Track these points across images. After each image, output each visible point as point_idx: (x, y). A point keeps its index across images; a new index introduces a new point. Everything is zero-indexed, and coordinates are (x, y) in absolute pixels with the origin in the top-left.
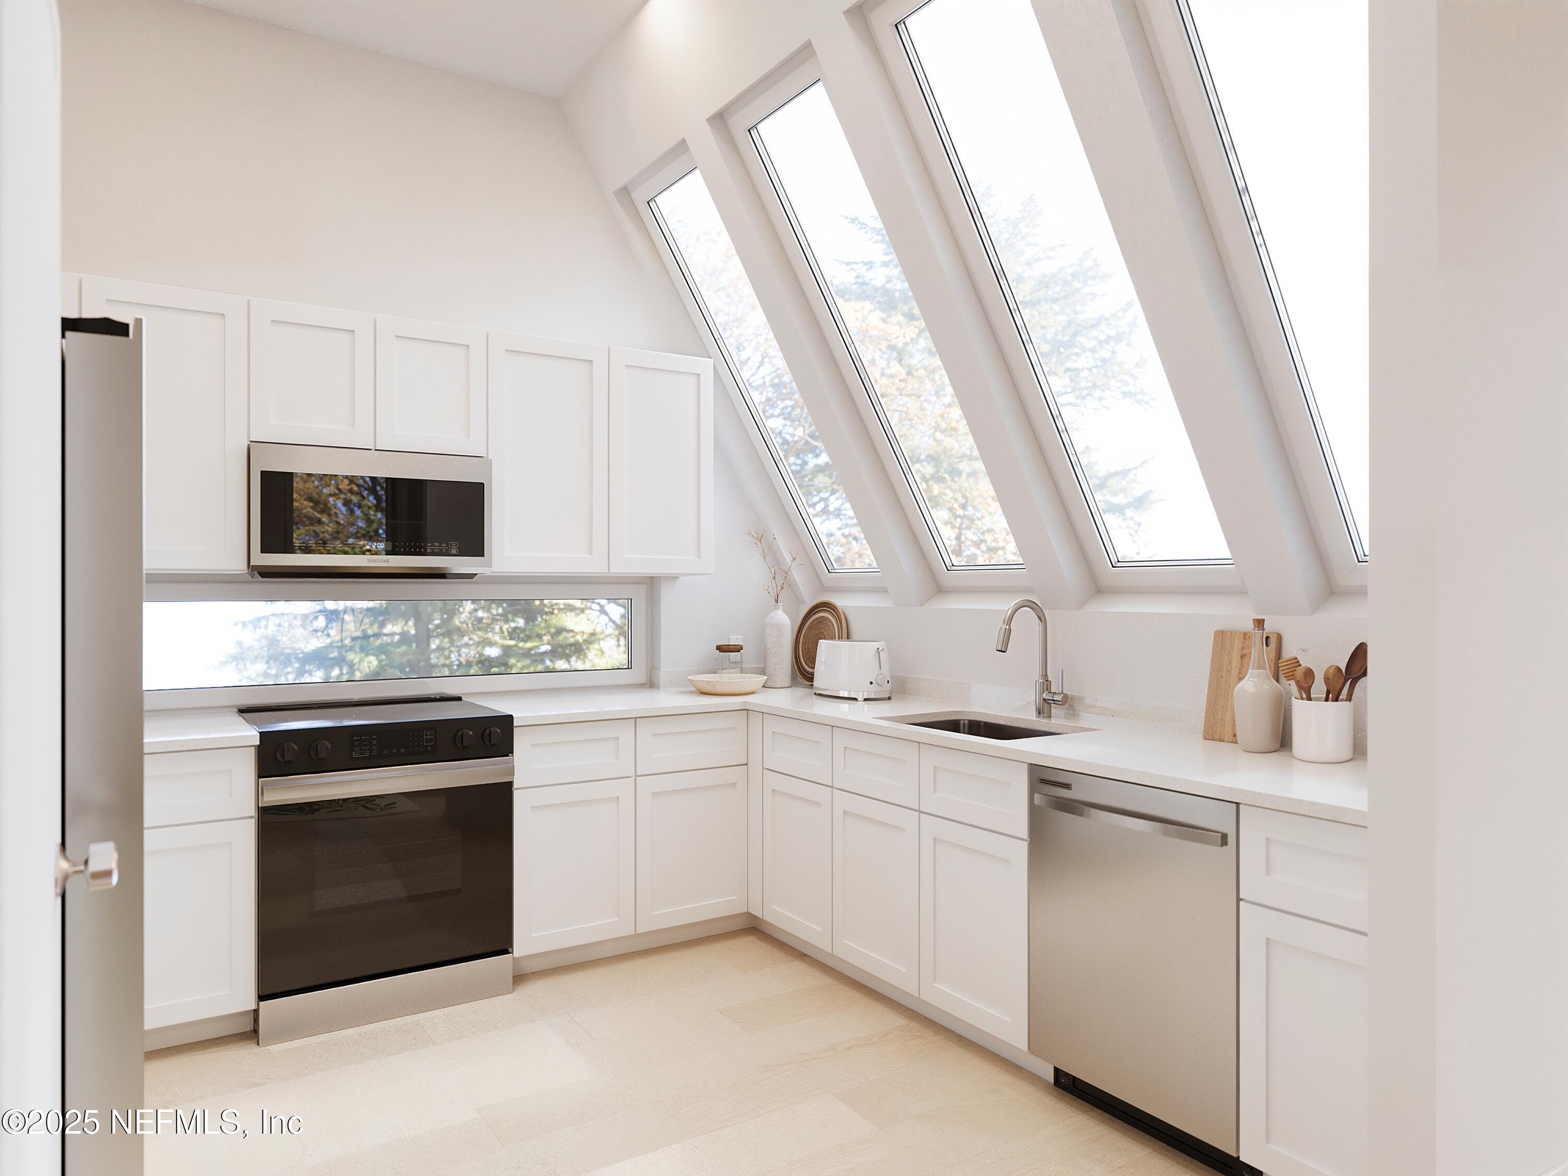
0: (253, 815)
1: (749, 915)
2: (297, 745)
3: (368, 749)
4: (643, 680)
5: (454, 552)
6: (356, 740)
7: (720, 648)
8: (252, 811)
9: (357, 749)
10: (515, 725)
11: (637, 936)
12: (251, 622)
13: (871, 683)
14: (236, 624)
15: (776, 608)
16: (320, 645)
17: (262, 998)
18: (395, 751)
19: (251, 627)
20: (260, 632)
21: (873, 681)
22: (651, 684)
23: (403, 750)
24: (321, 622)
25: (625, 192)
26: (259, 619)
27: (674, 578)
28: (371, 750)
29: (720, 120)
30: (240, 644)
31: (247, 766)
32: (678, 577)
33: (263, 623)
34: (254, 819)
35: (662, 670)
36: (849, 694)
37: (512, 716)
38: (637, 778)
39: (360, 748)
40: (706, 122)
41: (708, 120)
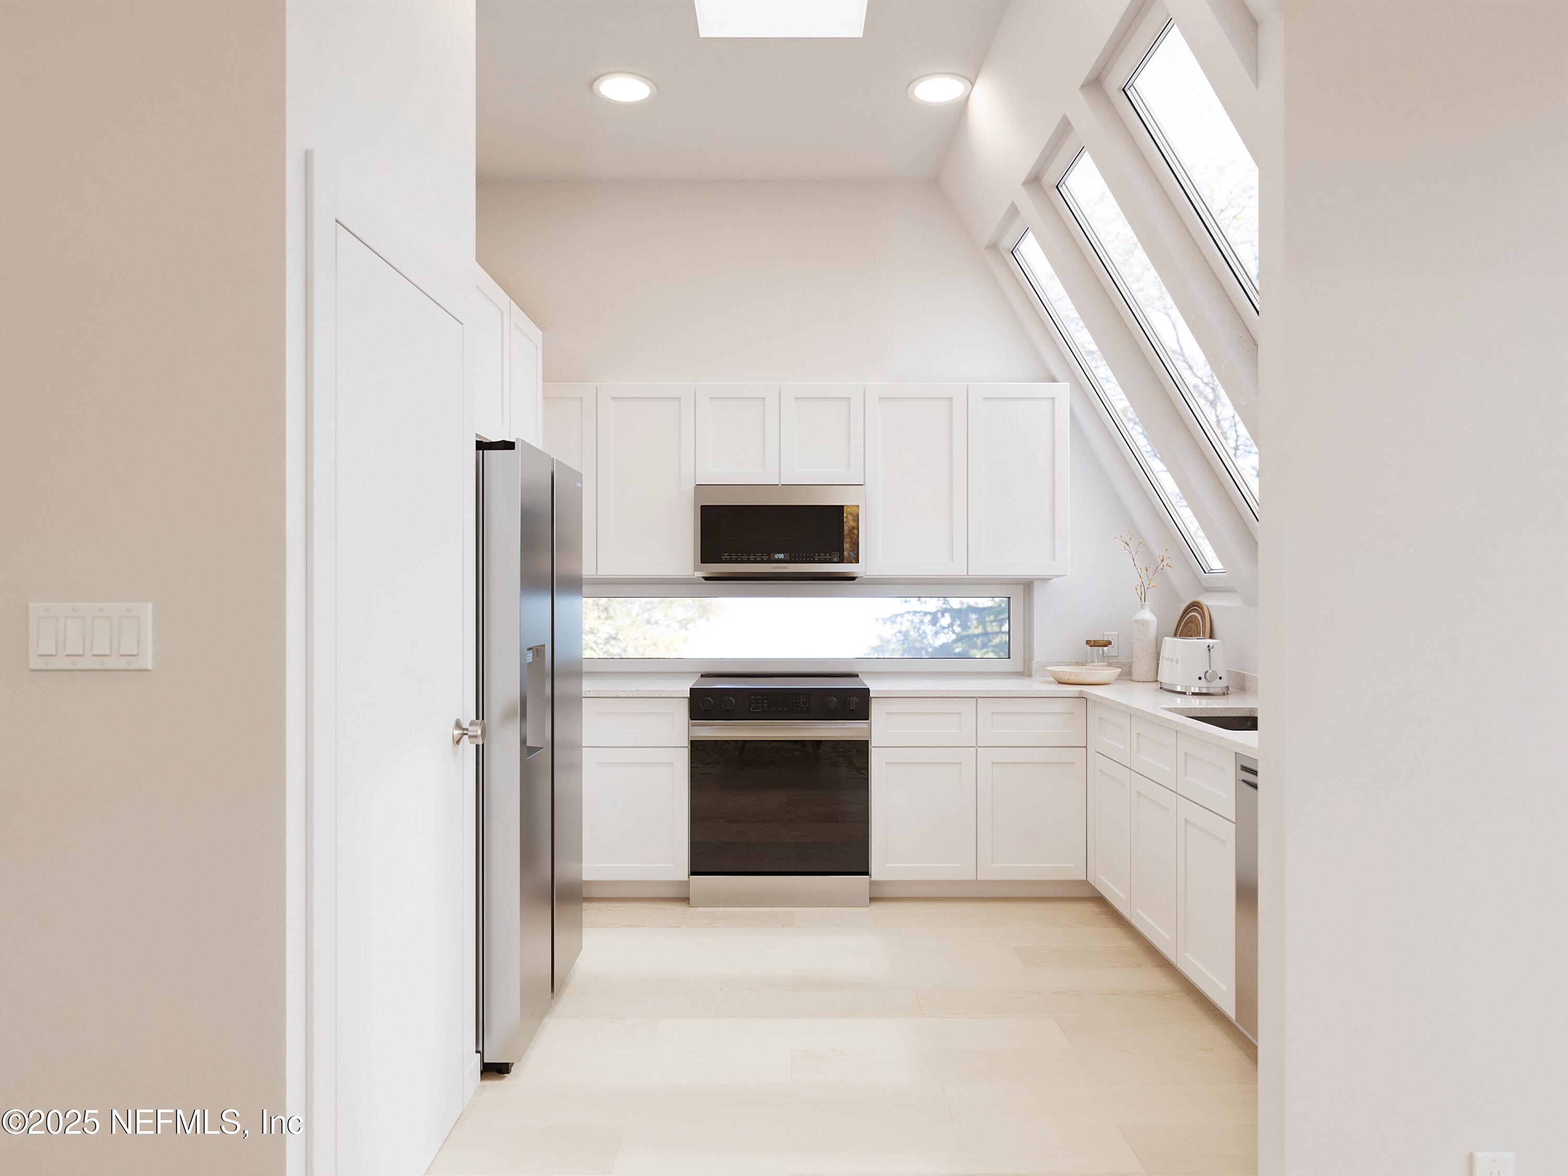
0: (687, 745)
1: (1086, 883)
2: (713, 699)
3: (761, 706)
4: (1021, 669)
5: (835, 560)
6: (753, 699)
7: (1088, 642)
8: (686, 743)
9: (753, 705)
10: (871, 696)
11: (977, 882)
12: (889, 618)
13: (1200, 678)
14: (877, 620)
15: (1142, 607)
16: (946, 641)
17: (693, 873)
18: (780, 709)
19: (889, 624)
20: (897, 627)
21: (1202, 677)
22: (1026, 673)
23: (785, 709)
24: (946, 620)
25: (994, 247)
26: (897, 616)
27: (1046, 580)
28: (763, 707)
29: (1034, 181)
30: (881, 638)
31: (683, 710)
32: (1051, 579)
33: (899, 619)
34: (687, 749)
35: (1035, 660)
36: (1182, 689)
37: (868, 689)
38: (978, 748)
39: (756, 706)
40: (1022, 187)
41: (1022, 184)
